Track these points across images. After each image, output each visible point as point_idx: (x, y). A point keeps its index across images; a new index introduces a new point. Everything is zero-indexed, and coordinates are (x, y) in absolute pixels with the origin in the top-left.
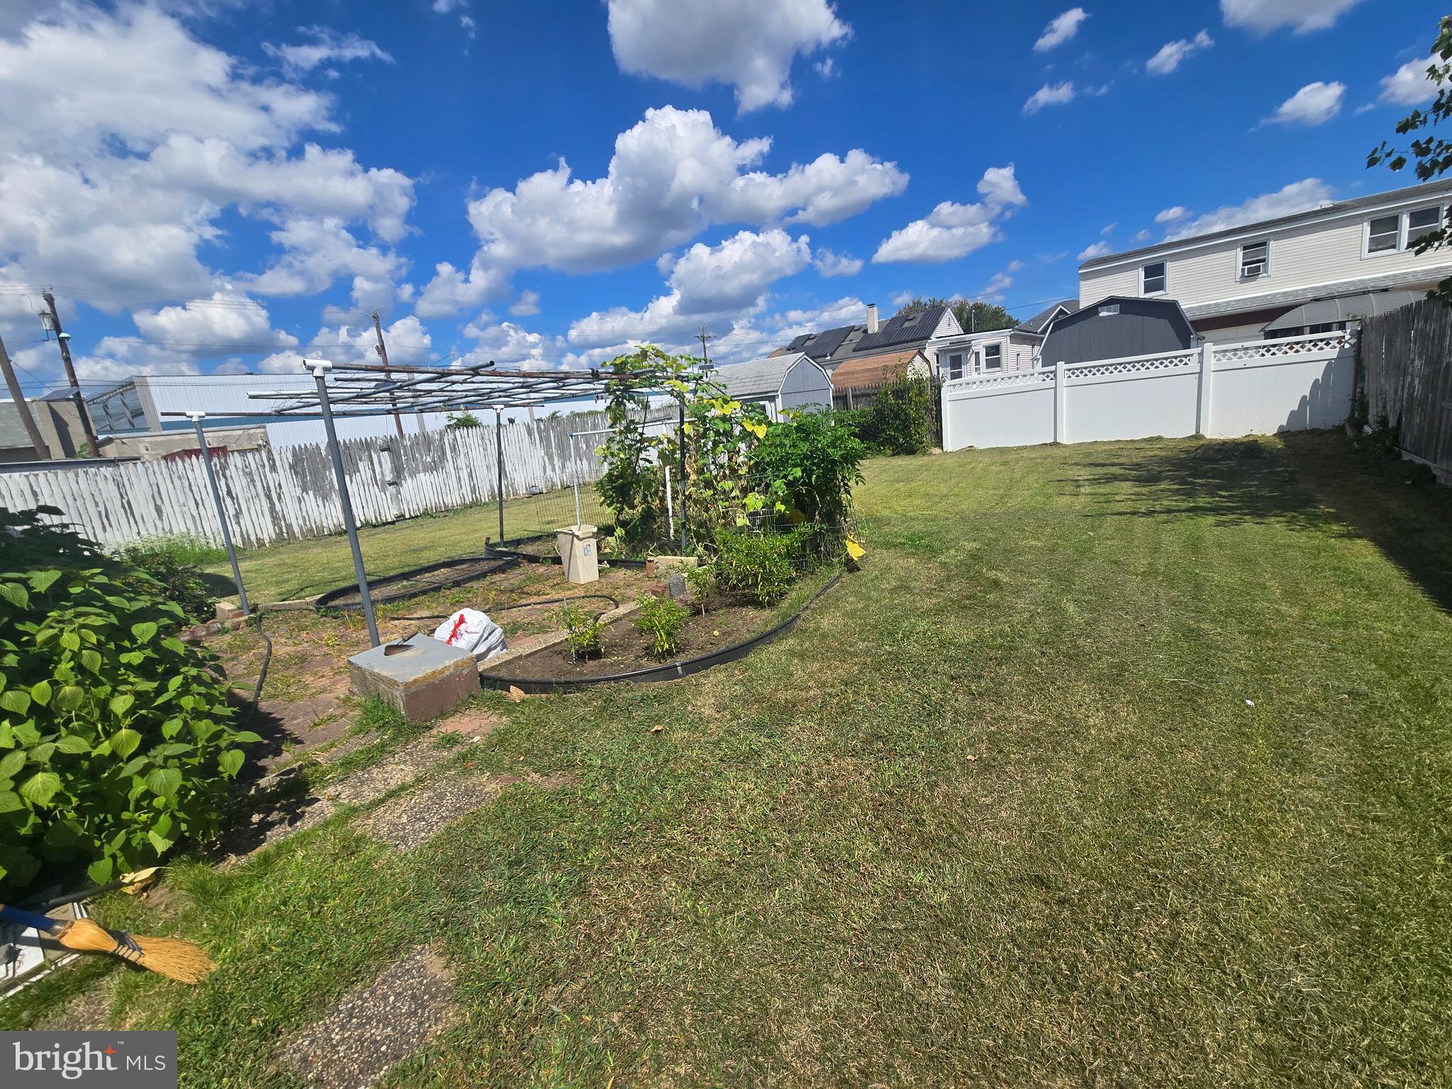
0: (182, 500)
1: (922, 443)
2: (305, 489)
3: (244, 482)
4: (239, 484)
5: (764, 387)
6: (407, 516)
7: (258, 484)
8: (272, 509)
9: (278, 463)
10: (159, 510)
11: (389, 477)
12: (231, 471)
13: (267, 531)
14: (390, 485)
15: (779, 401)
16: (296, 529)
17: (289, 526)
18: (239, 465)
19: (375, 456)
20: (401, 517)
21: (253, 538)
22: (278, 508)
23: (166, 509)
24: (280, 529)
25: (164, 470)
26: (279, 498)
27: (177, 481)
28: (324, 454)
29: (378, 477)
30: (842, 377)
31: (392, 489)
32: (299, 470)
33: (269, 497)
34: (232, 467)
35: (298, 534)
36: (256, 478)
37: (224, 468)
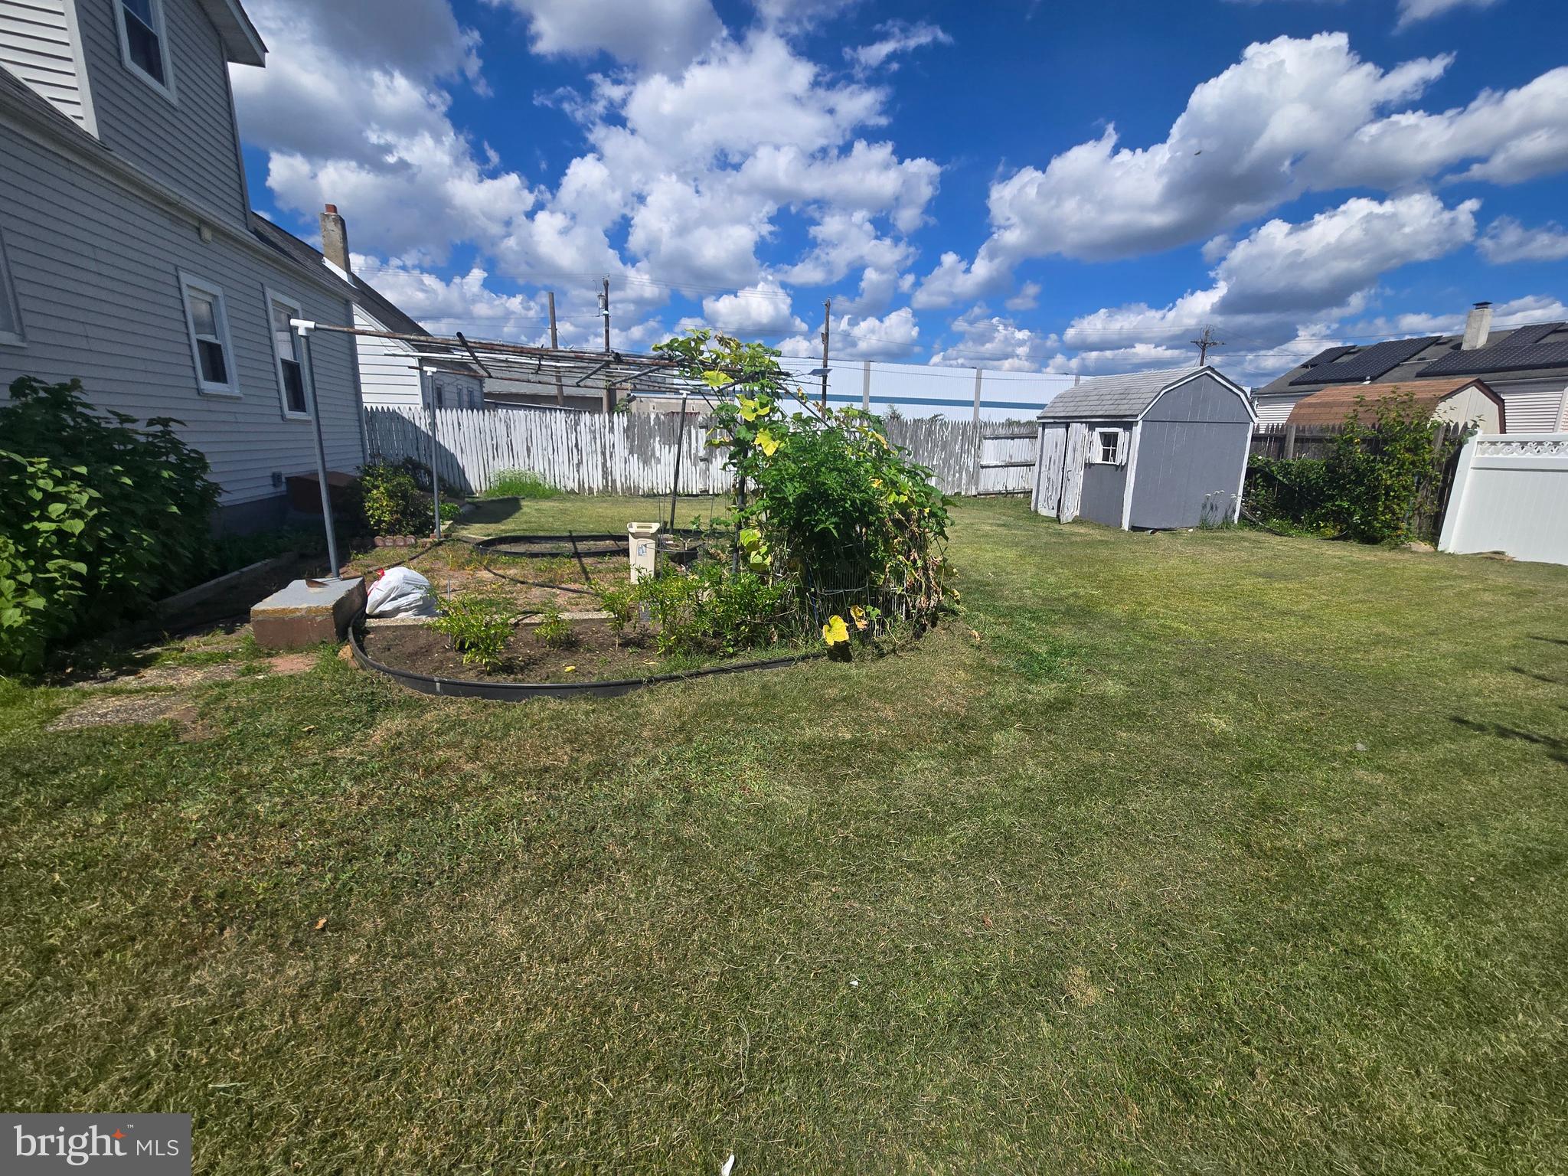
0: (545, 445)
1: (1396, 528)
2: (631, 452)
3: (589, 437)
4: (585, 438)
5: (1123, 409)
6: (711, 492)
7: (598, 441)
8: (604, 464)
9: (616, 426)
10: (528, 450)
11: (702, 453)
12: (581, 427)
13: (597, 482)
14: (702, 460)
15: (1137, 430)
16: (619, 485)
17: (614, 481)
18: (588, 424)
19: (693, 432)
20: (705, 492)
21: (586, 486)
22: (609, 464)
23: (533, 450)
24: (607, 482)
25: (537, 419)
26: (611, 456)
27: (544, 430)
28: (652, 423)
29: (693, 452)
30: (1311, 410)
31: (702, 465)
32: (630, 434)
33: (604, 454)
34: (582, 424)
35: (619, 490)
36: (598, 436)
37: (577, 423)
